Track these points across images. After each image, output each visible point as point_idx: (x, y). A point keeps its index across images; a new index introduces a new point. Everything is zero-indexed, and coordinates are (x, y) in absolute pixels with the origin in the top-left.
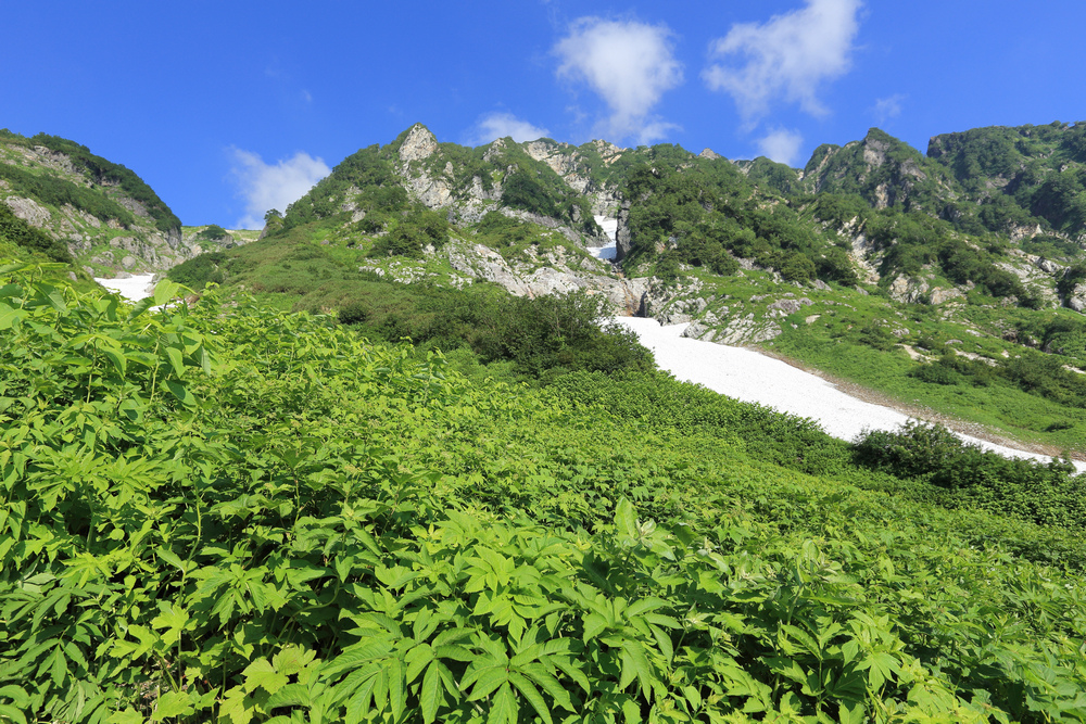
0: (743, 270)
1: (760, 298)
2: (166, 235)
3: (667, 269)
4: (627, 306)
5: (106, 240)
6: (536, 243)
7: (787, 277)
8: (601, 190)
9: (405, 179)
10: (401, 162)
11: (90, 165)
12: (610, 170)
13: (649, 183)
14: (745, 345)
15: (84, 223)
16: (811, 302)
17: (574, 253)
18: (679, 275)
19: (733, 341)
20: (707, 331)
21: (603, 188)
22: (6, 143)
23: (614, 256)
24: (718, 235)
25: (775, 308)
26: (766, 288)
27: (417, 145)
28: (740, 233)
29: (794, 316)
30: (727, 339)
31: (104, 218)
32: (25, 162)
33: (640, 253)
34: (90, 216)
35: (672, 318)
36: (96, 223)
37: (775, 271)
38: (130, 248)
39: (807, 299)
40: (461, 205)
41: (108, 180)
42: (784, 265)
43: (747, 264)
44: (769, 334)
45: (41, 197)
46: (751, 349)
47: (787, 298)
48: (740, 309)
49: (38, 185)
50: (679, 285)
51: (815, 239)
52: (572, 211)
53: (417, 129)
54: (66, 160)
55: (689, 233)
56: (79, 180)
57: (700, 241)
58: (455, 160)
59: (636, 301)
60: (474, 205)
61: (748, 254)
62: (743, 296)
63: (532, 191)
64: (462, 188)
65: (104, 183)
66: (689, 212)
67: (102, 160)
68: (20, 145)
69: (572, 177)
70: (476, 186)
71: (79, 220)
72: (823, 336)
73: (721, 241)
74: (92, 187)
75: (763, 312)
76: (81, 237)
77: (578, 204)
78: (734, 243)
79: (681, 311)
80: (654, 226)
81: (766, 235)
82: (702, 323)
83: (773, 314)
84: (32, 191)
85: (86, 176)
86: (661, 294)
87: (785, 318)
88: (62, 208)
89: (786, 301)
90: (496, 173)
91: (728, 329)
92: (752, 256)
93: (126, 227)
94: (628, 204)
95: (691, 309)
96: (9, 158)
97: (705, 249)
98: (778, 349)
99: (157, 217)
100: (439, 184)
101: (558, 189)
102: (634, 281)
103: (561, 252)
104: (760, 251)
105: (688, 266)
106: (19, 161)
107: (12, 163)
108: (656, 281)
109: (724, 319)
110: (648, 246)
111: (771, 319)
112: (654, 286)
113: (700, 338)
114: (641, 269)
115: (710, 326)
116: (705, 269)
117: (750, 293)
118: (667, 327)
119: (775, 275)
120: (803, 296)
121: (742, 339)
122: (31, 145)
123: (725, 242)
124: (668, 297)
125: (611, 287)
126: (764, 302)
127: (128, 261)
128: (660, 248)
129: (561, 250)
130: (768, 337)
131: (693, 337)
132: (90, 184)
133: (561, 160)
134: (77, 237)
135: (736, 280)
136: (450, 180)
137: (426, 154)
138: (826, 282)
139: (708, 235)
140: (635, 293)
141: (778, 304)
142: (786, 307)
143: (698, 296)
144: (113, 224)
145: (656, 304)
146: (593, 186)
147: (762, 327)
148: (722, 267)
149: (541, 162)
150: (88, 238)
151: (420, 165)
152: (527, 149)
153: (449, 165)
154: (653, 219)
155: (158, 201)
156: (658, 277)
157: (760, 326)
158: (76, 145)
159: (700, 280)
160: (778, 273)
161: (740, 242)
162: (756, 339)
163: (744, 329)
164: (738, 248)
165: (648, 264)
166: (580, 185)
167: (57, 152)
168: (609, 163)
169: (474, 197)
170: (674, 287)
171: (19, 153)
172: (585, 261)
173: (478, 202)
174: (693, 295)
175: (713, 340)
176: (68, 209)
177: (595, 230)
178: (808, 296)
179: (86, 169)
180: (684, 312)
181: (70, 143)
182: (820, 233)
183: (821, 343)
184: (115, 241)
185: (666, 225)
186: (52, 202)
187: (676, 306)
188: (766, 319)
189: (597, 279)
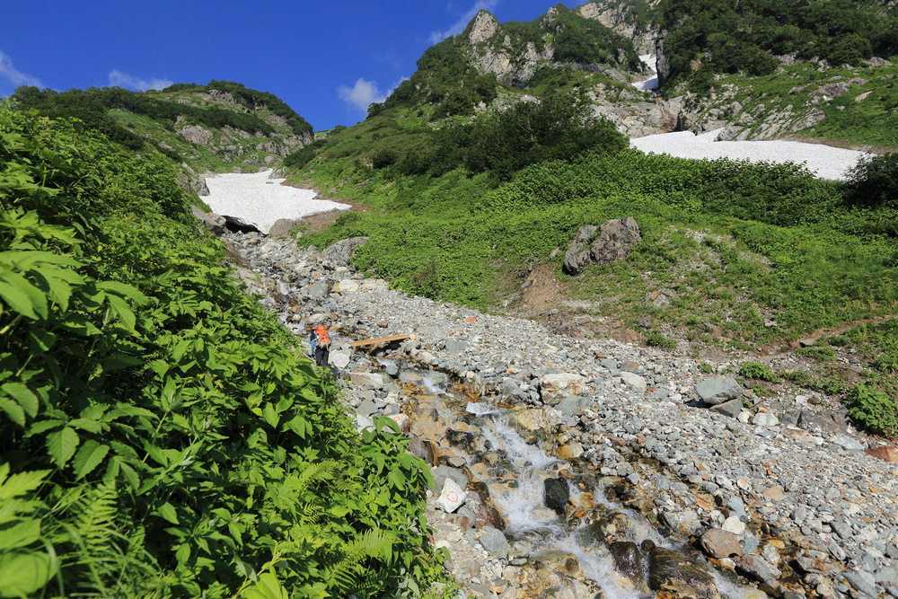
0: (783, 67)
1: (800, 88)
2: (300, 138)
3: (701, 82)
4: (665, 125)
5: (254, 147)
6: (577, 85)
7: (835, 63)
8: (647, 32)
9: (475, 59)
10: (471, 46)
11: (245, 96)
12: (655, 11)
13: (684, 7)
14: (782, 137)
15: (238, 137)
16: (863, 81)
17: (613, 87)
18: (713, 85)
19: (768, 136)
20: (742, 131)
21: (648, 29)
22: (191, 93)
23: (657, 85)
24: (755, 37)
25: (817, 94)
26: (808, 78)
27: (482, 29)
28: (779, 30)
29: (840, 98)
30: (762, 135)
31: (252, 132)
32: (203, 103)
33: (677, 75)
34: (242, 131)
35: (706, 126)
36: (246, 135)
37: (820, 59)
38: (270, 150)
39: (858, 79)
40: (519, 69)
41: (259, 105)
42: (831, 51)
43: (788, 60)
44: (810, 120)
45: (206, 123)
46: (789, 140)
47: (834, 82)
48: (777, 103)
49: (204, 115)
50: (713, 94)
51: (877, 22)
52: (617, 55)
53: (481, 15)
54: (229, 96)
55: (723, 43)
56: (239, 108)
57: (735, 48)
58: (512, 33)
59: (673, 119)
60: (530, 67)
61: (790, 49)
62: (782, 91)
63: (578, 43)
64: (518, 55)
65: (257, 108)
66: (724, 23)
67: (252, 92)
68: (200, 92)
69: (621, 26)
70: (530, 51)
71: (235, 135)
72: (876, 110)
73: (758, 44)
74: (248, 112)
75: (803, 101)
76: (234, 147)
77: (622, 47)
78: (774, 42)
79: (715, 118)
80: (688, 45)
81: (812, 27)
82: (736, 125)
83: (816, 101)
84: (200, 120)
85: (244, 105)
86: (695, 106)
87: (829, 102)
88: (222, 129)
89: (832, 85)
90: (547, 37)
91: (763, 125)
92: (793, 50)
93: (268, 136)
94: (665, 33)
95: (726, 114)
96: (193, 102)
97: (741, 54)
98: (820, 134)
99: (293, 126)
100: (500, 56)
101: (606, 40)
102: (670, 101)
103: (601, 89)
104: (802, 43)
105: (723, 76)
106: (199, 103)
107: (195, 105)
108: (689, 95)
109: (761, 116)
110: (683, 66)
111: (813, 106)
112: (688, 101)
113: (734, 139)
114: (678, 89)
115: (745, 126)
116: (742, 74)
117: (789, 86)
118: (701, 136)
119: (821, 63)
120: (853, 77)
121: (779, 132)
122: (207, 91)
123: (763, 44)
124: (703, 108)
125: (648, 110)
126: (805, 91)
127: (269, 159)
128: (696, 65)
129: (601, 86)
130: (809, 124)
131: (727, 139)
132: (247, 110)
133: (610, 14)
134: (232, 147)
135: (775, 77)
136: (509, 51)
137: (489, 34)
138: (885, 58)
139: (745, 40)
140: (671, 112)
141: (822, 90)
142: (830, 91)
143: (733, 101)
144: (259, 134)
145: (691, 117)
146: (640, 30)
147: (802, 116)
148: (759, 68)
149: (590, 20)
150: (241, 147)
151: (485, 44)
152: (579, 12)
153: (507, 38)
154: (687, 39)
155: (293, 113)
156: (692, 92)
157: (800, 115)
158: (236, 84)
159: (736, 85)
160: (824, 61)
161: (780, 39)
162: (795, 129)
163: (781, 122)
164: (778, 46)
165: (685, 83)
166: (628, 32)
167: (223, 92)
168: (654, 6)
169: (528, 60)
170: (709, 97)
171: (199, 98)
172: (624, 92)
173: (533, 63)
174: (729, 101)
175: (748, 139)
176: (227, 130)
177: (639, 67)
178: (859, 76)
179: (243, 100)
180: (719, 118)
181: (231, 84)
182: (884, 15)
183: (872, 117)
184: (259, 147)
185: (701, 42)
186: (214, 125)
187: (711, 115)
188: (807, 108)
189: (634, 106)
